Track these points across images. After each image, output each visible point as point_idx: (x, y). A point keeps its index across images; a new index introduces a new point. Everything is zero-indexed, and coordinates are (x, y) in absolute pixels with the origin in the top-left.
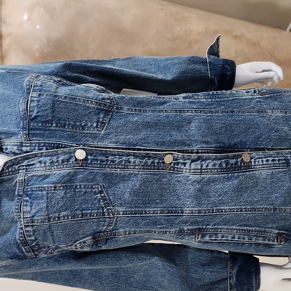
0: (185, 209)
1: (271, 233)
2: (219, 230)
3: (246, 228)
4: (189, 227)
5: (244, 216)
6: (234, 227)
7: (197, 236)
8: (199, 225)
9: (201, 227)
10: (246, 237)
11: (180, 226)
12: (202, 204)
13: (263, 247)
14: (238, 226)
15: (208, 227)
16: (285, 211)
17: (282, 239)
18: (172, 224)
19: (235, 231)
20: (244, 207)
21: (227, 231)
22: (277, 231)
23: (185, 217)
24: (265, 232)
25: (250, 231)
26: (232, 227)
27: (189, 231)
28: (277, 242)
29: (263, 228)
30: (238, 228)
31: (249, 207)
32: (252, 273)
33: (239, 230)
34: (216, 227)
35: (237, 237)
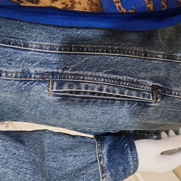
0: (30, 42)
1: (145, 86)
2: (82, 78)
3: (115, 76)
4: (38, 69)
5: (111, 60)
6: (101, 74)
7: (50, 86)
8: (52, 68)
9: (55, 71)
10: (116, 89)
11: (23, 65)
12: (54, 39)
13: (137, 106)
14: (105, 73)
15: (65, 72)
16: (157, 57)
17: (158, 95)
18: (11, 60)
19: (103, 80)
20: (109, 47)
21: (92, 78)
22: (151, 83)
23: (30, 53)
24: (137, 83)
25: (120, 80)
26: (97, 74)
27: (38, 76)
28: (153, 99)
29: (135, 78)
30: (105, 75)
31: (116, 48)
32: (126, 148)
33: (107, 78)
34: (77, 72)
35: (105, 89)
